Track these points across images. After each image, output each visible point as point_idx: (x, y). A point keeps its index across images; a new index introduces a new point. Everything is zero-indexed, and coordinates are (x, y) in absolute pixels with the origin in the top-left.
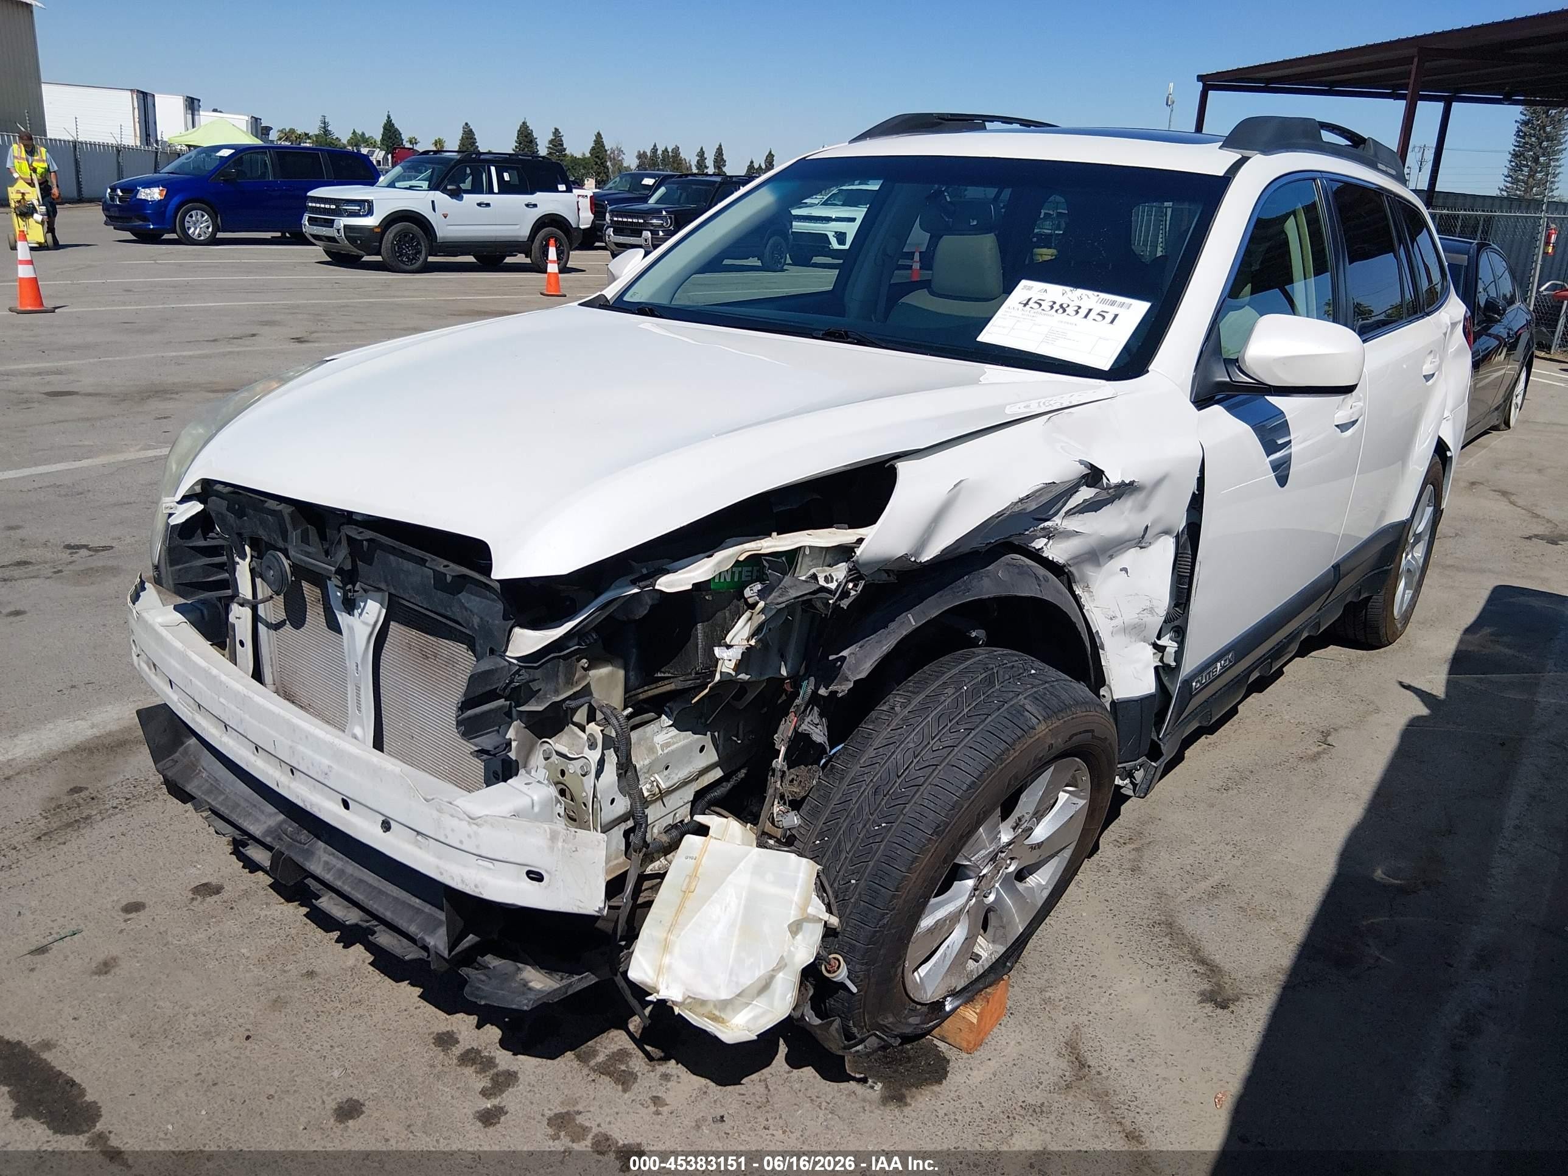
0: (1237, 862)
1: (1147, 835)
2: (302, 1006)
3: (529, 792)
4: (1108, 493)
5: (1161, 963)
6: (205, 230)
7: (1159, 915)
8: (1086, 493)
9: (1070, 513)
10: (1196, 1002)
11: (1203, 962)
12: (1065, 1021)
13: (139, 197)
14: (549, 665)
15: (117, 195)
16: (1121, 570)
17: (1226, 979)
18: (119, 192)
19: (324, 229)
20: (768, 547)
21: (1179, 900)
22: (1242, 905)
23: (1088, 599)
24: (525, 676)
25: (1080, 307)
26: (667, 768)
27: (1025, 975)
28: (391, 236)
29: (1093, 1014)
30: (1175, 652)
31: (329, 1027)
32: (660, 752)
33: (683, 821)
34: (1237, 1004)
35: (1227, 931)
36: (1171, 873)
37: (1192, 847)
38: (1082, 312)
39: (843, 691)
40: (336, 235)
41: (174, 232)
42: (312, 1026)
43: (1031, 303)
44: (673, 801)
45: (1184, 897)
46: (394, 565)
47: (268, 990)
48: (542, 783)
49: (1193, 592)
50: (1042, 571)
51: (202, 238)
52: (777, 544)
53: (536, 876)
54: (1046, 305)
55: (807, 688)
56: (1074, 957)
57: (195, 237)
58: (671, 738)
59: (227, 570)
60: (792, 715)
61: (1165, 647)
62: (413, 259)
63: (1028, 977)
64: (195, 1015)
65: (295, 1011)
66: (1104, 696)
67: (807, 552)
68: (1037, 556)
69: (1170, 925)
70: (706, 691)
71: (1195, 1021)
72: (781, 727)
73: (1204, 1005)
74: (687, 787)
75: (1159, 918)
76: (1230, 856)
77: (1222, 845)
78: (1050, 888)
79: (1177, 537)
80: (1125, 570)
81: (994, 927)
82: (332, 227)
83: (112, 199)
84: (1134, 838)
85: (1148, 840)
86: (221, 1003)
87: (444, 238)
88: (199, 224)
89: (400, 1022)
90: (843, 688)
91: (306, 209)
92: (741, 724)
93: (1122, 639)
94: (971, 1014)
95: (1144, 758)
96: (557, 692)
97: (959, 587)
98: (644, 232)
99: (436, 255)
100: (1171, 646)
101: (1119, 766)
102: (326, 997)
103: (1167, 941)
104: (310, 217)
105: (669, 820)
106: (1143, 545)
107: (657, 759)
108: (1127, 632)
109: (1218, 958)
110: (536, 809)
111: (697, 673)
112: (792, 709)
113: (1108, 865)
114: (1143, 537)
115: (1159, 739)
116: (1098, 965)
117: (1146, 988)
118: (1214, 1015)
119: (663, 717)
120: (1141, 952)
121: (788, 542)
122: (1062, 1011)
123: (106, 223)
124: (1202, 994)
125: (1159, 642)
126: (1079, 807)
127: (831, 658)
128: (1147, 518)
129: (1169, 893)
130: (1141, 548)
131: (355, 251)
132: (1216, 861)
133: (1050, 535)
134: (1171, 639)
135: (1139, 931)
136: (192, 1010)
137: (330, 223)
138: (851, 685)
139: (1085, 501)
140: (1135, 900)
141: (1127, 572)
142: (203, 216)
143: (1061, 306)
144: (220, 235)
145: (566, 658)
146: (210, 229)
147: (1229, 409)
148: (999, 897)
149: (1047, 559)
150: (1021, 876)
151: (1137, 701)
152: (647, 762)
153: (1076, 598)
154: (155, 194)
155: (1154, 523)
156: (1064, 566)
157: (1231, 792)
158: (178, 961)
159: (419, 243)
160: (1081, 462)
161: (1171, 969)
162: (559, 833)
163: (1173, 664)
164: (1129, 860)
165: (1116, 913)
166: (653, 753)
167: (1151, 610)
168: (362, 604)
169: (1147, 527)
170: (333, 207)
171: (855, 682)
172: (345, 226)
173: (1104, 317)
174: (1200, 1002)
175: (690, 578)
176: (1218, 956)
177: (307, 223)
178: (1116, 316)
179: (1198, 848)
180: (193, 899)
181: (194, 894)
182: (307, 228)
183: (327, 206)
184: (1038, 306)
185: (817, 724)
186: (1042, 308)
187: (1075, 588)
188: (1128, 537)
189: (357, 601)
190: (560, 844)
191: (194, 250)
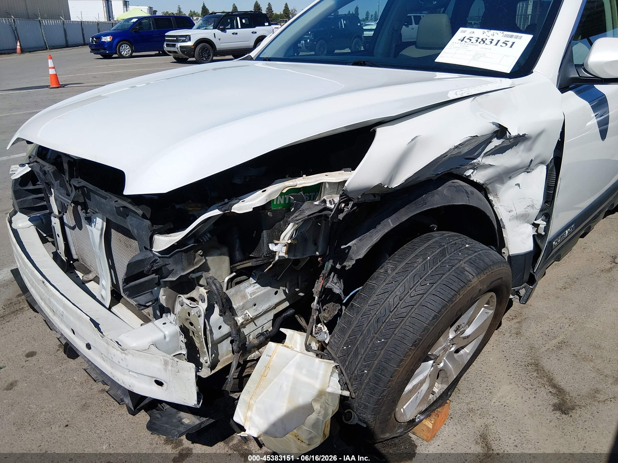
0: (572, 329)
1: (524, 314)
2: (96, 408)
3: (163, 329)
4: (510, 142)
5: (532, 387)
6: (128, 52)
7: (531, 359)
8: (496, 142)
9: (487, 154)
10: (551, 410)
11: (554, 386)
12: (479, 422)
13: (102, 40)
14: (176, 255)
15: (94, 40)
16: (516, 185)
17: (567, 396)
18: (94, 39)
19: (172, 48)
20: (300, 184)
21: (541, 351)
22: (575, 353)
23: (496, 201)
24: (160, 262)
25: (493, 40)
26: (255, 305)
27: (459, 395)
28: (198, 49)
29: (495, 418)
30: (545, 227)
31: (106, 420)
32: (249, 297)
33: (268, 330)
34: (573, 411)
35: (567, 368)
36: (537, 335)
37: (548, 321)
38: (494, 42)
39: (349, 266)
40: (177, 50)
41: (116, 54)
42: (98, 420)
43: (465, 40)
44: (259, 322)
45: (543, 349)
46: (98, 200)
47: (82, 399)
48: (172, 323)
49: (556, 195)
50: (470, 188)
51: (127, 55)
52: (306, 182)
53: (159, 383)
54: (473, 40)
55: (329, 264)
56: (485, 384)
57: (124, 55)
58: (257, 289)
59: (45, 201)
60: (321, 279)
61: (539, 225)
62: (208, 58)
63: (461, 395)
64: (46, 413)
65: (92, 411)
66: (504, 253)
67: (327, 186)
68: (467, 180)
69: (537, 365)
70: (271, 265)
71: (550, 421)
72: (316, 285)
73: (555, 412)
74: (269, 313)
75: (531, 361)
76: (568, 326)
77: (563, 319)
78: (471, 354)
79: (547, 166)
80: (518, 185)
81: (442, 377)
82: (175, 47)
83: (92, 42)
84: (518, 316)
85: (524, 317)
86: (59, 406)
87: (219, 48)
88: (126, 50)
89: (140, 419)
90: (349, 264)
91: (165, 40)
92: (299, 278)
93: (516, 222)
94: (428, 423)
95: (525, 284)
96: (184, 270)
97: (420, 202)
98: (302, 41)
99: (216, 56)
100: (542, 224)
101: (512, 289)
102: (108, 404)
103: (535, 374)
104: (167, 44)
105: (259, 331)
106: (529, 170)
107: (248, 302)
108: (518, 218)
109: (562, 384)
110: (167, 339)
111: (264, 257)
112: (321, 275)
113: (504, 331)
114: (529, 166)
115: (534, 272)
116: (498, 389)
117: (524, 402)
118: (561, 418)
119: (251, 278)
120: (521, 381)
121: (313, 180)
122: (479, 416)
123: (91, 52)
124: (554, 405)
125: (536, 222)
126: (489, 314)
127: (343, 247)
128: (532, 155)
129: (536, 346)
130: (528, 172)
131: (185, 57)
132: (561, 328)
133: (475, 168)
134: (542, 220)
135: (520, 369)
136: (45, 409)
137: (174, 46)
138: (354, 262)
139: (496, 146)
140: (518, 351)
141: (519, 186)
142: (127, 47)
143: (482, 40)
144: (134, 54)
145: (186, 251)
146: (130, 52)
147: (578, 93)
148: (445, 364)
149: (473, 181)
150: (457, 351)
151: (523, 255)
152: (241, 304)
153: (490, 202)
154: (108, 39)
155: (536, 158)
156: (483, 184)
157: (567, 290)
158: (44, 383)
159: (209, 52)
160: (494, 123)
161: (538, 391)
162: (169, 361)
163: (543, 233)
164: (515, 328)
165: (509, 358)
166: (245, 298)
167: (533, 206)
168: (95, 220)
169: (532, 160)
170: (175, 39)
171: (357, 260)
172: (180, 46)
173: (506, 44)
174: (553, 410)
175: (251, 204)
176: (562, 383)
177: (166, 46)
178: (514, 43)
179: (551, 321)
180: (58, 350)
181: (59, 347)
182: (166, 48)
183: (173, 39)
184: (469, 41)
185: (336, 283)
186: (471, 41)
187: (489, 196)
188: (520, 166)
189: (92, 218)
190: (170, 368)
191: (124, 60)
